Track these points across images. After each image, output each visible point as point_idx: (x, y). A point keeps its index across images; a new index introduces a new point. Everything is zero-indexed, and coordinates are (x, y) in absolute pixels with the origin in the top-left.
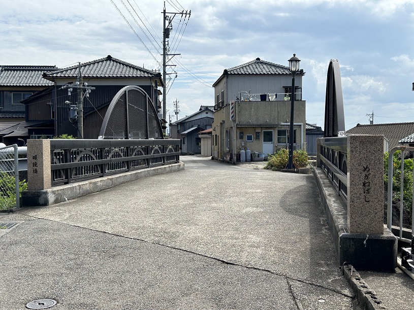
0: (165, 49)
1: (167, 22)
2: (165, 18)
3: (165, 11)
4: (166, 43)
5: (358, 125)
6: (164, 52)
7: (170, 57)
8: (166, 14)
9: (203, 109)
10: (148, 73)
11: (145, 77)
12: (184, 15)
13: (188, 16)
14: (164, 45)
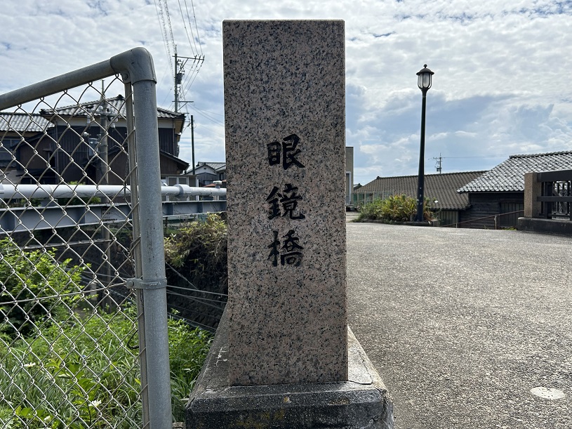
0: (176, 95)
1: (179, 67)
2: (176, 63)
3: (176, 55)
4: (178, 89)
5: (378, 178)
6: (176, 99)
7: (182, 104)
8: (178, 58)
9: (200, 165)
10: (169, 114)
11: (166, 118)
12: (197, 61)
13: (201, 61)
14: (176, 91)
